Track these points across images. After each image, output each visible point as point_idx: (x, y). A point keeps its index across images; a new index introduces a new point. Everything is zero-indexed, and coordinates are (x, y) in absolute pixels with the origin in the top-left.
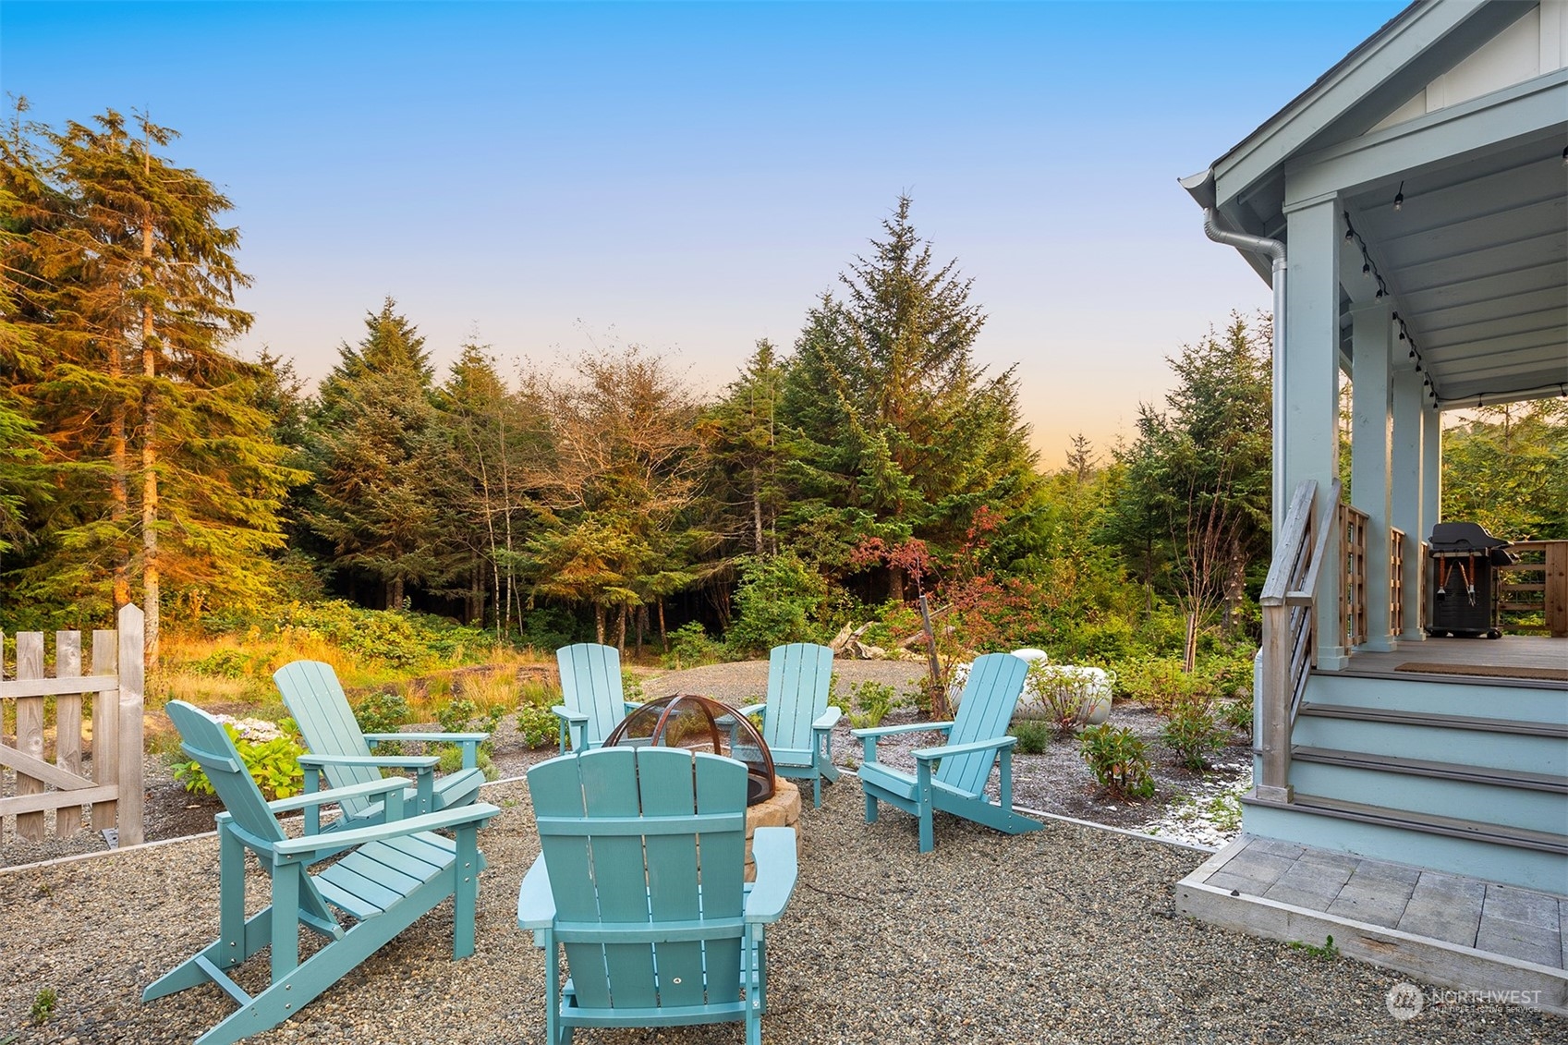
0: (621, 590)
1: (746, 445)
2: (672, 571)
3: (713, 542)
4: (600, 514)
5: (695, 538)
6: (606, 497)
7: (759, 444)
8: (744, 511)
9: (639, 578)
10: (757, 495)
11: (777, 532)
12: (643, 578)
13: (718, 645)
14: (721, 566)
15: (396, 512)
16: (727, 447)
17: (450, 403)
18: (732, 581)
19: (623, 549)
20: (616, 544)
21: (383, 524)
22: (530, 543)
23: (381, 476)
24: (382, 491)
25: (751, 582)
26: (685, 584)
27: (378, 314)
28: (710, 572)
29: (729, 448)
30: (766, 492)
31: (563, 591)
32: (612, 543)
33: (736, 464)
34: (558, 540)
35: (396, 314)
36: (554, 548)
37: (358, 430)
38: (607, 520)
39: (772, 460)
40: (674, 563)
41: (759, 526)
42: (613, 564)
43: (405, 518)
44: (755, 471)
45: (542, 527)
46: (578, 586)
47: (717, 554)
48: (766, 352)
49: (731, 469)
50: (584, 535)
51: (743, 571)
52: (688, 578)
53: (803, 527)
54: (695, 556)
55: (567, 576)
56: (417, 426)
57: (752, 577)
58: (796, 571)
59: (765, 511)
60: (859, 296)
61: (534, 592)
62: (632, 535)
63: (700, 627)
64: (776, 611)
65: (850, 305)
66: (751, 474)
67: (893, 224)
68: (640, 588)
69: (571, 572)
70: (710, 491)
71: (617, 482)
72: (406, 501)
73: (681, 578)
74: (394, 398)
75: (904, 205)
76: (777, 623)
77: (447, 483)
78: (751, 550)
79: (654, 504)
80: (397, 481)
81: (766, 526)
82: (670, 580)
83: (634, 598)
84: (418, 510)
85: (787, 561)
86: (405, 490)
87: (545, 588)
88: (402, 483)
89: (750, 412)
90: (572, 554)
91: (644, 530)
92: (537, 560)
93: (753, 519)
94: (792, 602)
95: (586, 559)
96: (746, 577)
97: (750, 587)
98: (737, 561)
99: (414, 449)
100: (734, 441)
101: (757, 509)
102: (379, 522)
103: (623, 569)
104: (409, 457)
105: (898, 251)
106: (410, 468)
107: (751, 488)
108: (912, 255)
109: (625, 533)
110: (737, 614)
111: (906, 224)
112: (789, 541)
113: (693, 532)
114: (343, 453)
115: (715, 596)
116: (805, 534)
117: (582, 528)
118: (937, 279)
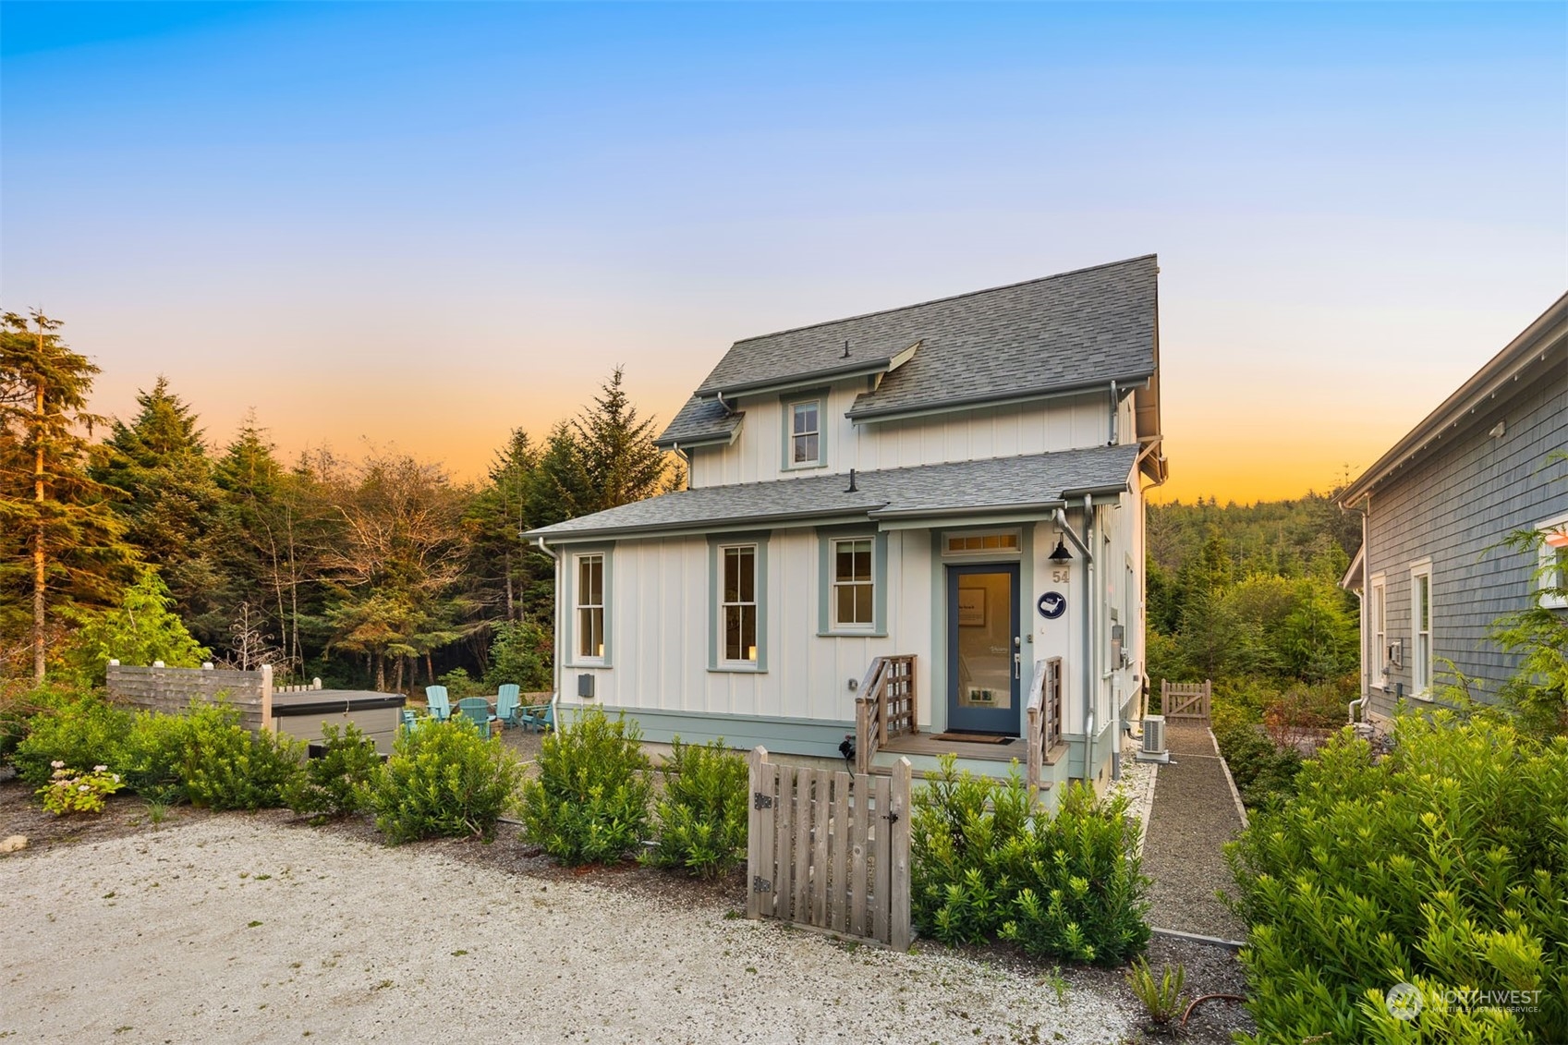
0: (402, 646)
1: (500, 538)
2: (441, 630)
3: (473, 608)
4: (385, 589)
5: (460, 606)
6: (387, 576)
7: (510, 538)
8: (501, 585)
9: (416, 636)
10: (509, 576)
11: (524, 602)
12: (419, 636)
13: (478, 685)
14: (480, 626)
15: (192, 581)
16: (486, 538)
17: (232, 482)
18: (489, 637)
19: (404, 616)
20: (399, 613)
21: (179, 590)
22: (328, 612)
23: (177, 550)
24: (179, 562)
25: (503, 640)
26: (453, 641)
27: (150, 393)
28: (471, 631)
29: (488, 539)
30: (516, 573)
31: (354, 647)
32: (396, 612)
33: (492, 551)
34: (354, 610)
35: (168, 393)
36: (348, 616)
37: (156, 511)
38: (391, 595)
39: (520, 550)
40: (442, 625)
41: (510, 596)
42: (396, 627)
43: (200, 585)
44: (508, 556)
45: (336, 598)
46: (366, 644)
47: (479, 616)
48: (521, 440)
49: (489, 553)
50: (372, 606)
51: (497, 632)
52: (455, 636)
53: (542, 601)
54: (459, 619)
55: (358, 636)
56: (210, 507)
57: (504, 637)
58: (535, 632)
59: (515, 585)
60: (586, 437)
61: (327, 647)
62: (410, 605)
63: (464, 672)
64: (521, 660)
65: (578, 439)
66: (504, 559)
67: (610, 388)
68: (416, 643)
69: (361, 633)
70: (472, 569)
71: (397, 564)
72: (202, 571)
73: (449, 637)
74: (188, 484)
75: (618, 375)
76: (522, 668)
77: (237, 555)
78: (504, 615)
79: (426, 583)
80: (194, 555)
81: (516, 598)
82: (440, 638)
83: (413, 652)
84: (213, 579)
85: (530, 625)
86: (203, 563)
87: (340, 645)
88: (200, 557)
89: (503, 512)
90: (363, 620)
91: (418, 600)
92: (334, 624)
93: (506, 591)
94: (533, 654)
95: (374, 624)
96: (499, 637)
97: (502, 644)
98: (493, 624)
99: (209, 527)
100: (490, 533)
101: (509, 584)
102: (176, 588)
103: (402, 630)
104: (202, 532)
105: (614, 406)
106: (205, 543)
107: (504, 568)
108: (625, 411)
109: (405, 603)
110: (493, 663)
111: (620, 389)
112: (532, 611)
113: (459, 601)
114: (143, 531)
115: (475, 646)
116: (543, 606)
117: (372, 602)
118: (641, 428)
